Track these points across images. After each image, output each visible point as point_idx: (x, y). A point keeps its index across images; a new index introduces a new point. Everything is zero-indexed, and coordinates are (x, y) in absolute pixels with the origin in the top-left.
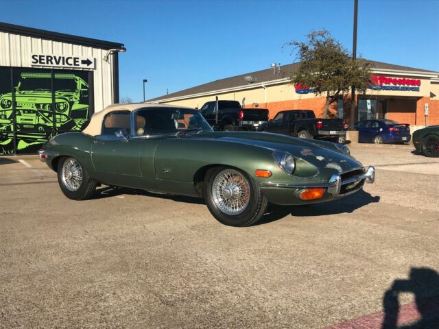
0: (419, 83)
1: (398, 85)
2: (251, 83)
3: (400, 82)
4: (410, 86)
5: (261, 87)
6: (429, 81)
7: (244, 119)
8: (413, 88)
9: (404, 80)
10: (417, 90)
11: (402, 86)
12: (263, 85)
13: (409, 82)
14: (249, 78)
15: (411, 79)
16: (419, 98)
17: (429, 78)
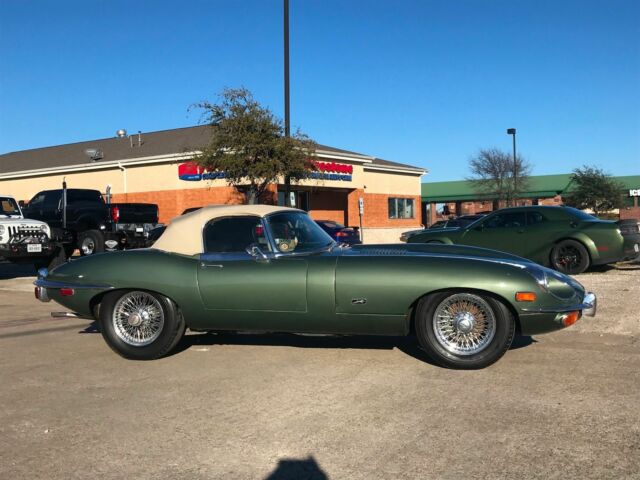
0: (350, 170)
1: (326, 172)
2: (97, 160)
3: (329, 168)
4: (341, 174)
5: (117, 168)
6: (361, 168)
7: (121, 220)
8: (345, 176)
9: (333, 164)
10: (349, 179)
11: (331, 173)
12: (120, 165)
13: (339, 169)
14: (92, 152)
15: (341, 164)
16: (351, 190)
17: (361, 163)
